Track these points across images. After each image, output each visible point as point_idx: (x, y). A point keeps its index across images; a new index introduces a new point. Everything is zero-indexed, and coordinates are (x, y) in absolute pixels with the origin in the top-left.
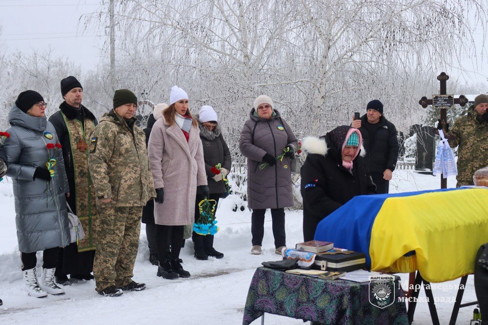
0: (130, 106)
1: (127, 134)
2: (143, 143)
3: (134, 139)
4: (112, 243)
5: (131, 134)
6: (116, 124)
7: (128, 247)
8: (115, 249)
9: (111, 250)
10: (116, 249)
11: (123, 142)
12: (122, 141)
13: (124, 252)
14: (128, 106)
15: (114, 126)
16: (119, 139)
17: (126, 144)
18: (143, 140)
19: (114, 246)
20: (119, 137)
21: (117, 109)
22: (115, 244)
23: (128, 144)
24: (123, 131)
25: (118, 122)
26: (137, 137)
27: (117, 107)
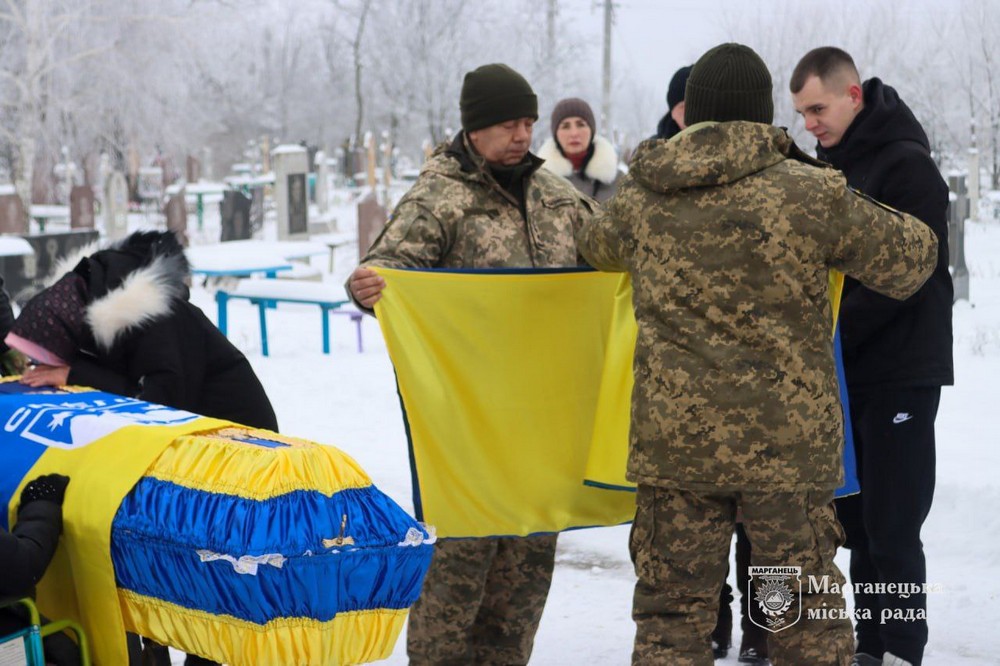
0: (516, 126)
1: (504, 214)
2: (558, 237)
3: (526, 230)
4: (463, 559)
5: (517, 213)
6: (468, 183)
7: (520, 567)
8: (471, 577)
9: (460, 583)
10: (477, 579)
11: (484, 241)
12: (480, 240)
13: (508, 584)
14: (508, 128)
15: (460, 190)
16: (471, 232)
17: (496, 247)
18: (560, 227)
19: (470, 569)
20: (472, 226)
21: (473, 136)
22: (472, 563)
23: (502, 249)
24: (490, 206)
25: (473, 176)
26: (539, 218)
27: (476, 129)
